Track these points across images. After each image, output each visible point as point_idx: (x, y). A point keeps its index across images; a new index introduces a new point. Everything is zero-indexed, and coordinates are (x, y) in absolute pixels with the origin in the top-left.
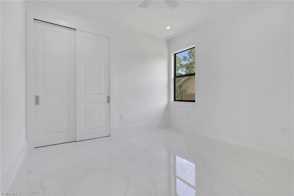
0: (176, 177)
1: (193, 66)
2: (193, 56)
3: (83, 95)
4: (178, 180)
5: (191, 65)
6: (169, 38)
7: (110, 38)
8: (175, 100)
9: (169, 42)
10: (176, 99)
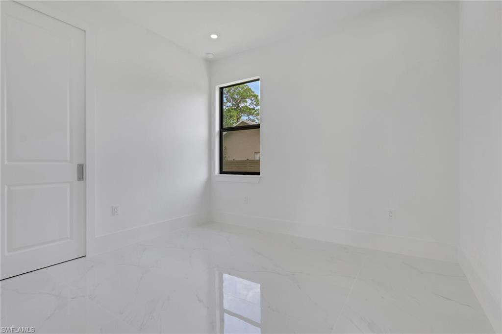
0: (223, 311)
1: (231, 114)
2: (231, 97)
3: (6, 162)
4: (226, 316)
5: (228, 112)
6: (211, 56)
7: (85, 31)
8: (221, 172)
9: (210, 63)
10: (224, 170)
